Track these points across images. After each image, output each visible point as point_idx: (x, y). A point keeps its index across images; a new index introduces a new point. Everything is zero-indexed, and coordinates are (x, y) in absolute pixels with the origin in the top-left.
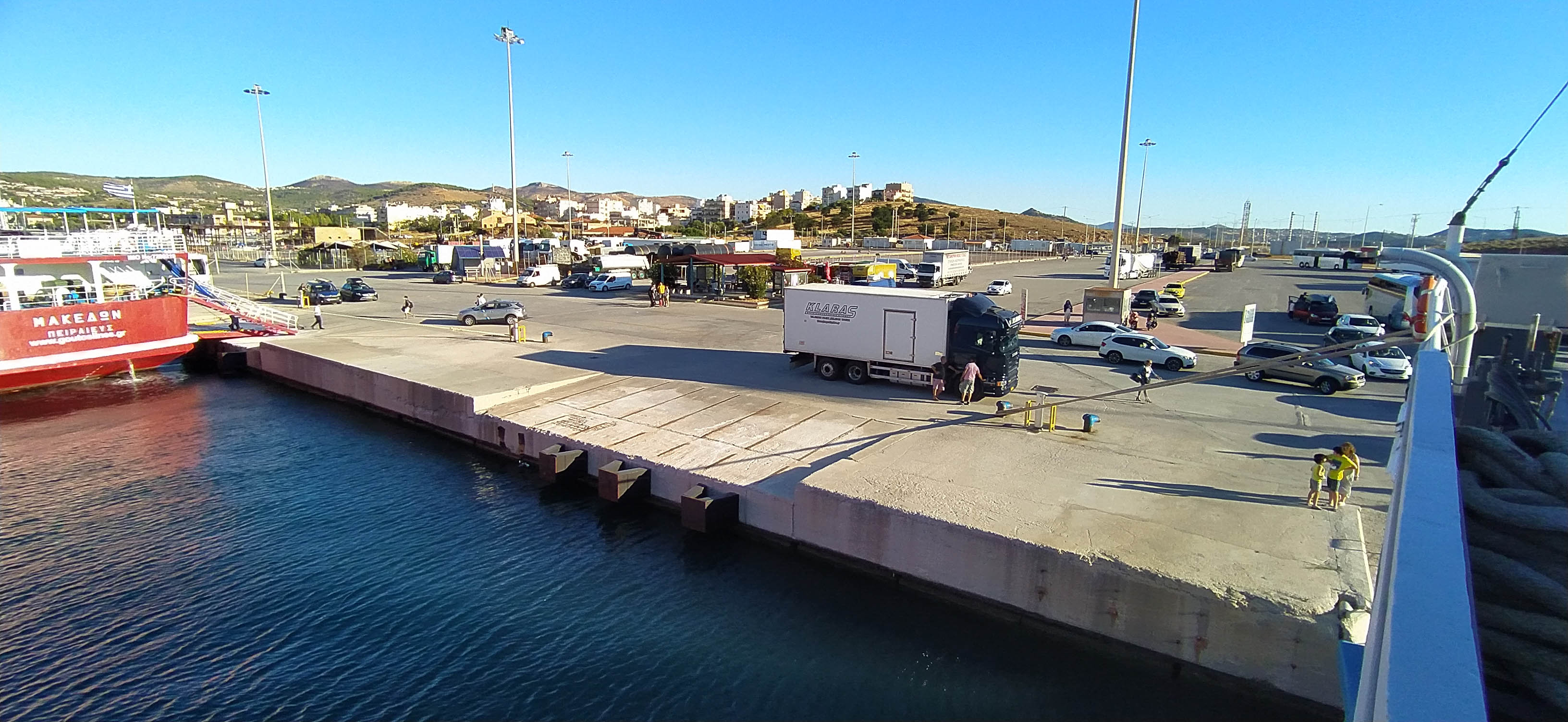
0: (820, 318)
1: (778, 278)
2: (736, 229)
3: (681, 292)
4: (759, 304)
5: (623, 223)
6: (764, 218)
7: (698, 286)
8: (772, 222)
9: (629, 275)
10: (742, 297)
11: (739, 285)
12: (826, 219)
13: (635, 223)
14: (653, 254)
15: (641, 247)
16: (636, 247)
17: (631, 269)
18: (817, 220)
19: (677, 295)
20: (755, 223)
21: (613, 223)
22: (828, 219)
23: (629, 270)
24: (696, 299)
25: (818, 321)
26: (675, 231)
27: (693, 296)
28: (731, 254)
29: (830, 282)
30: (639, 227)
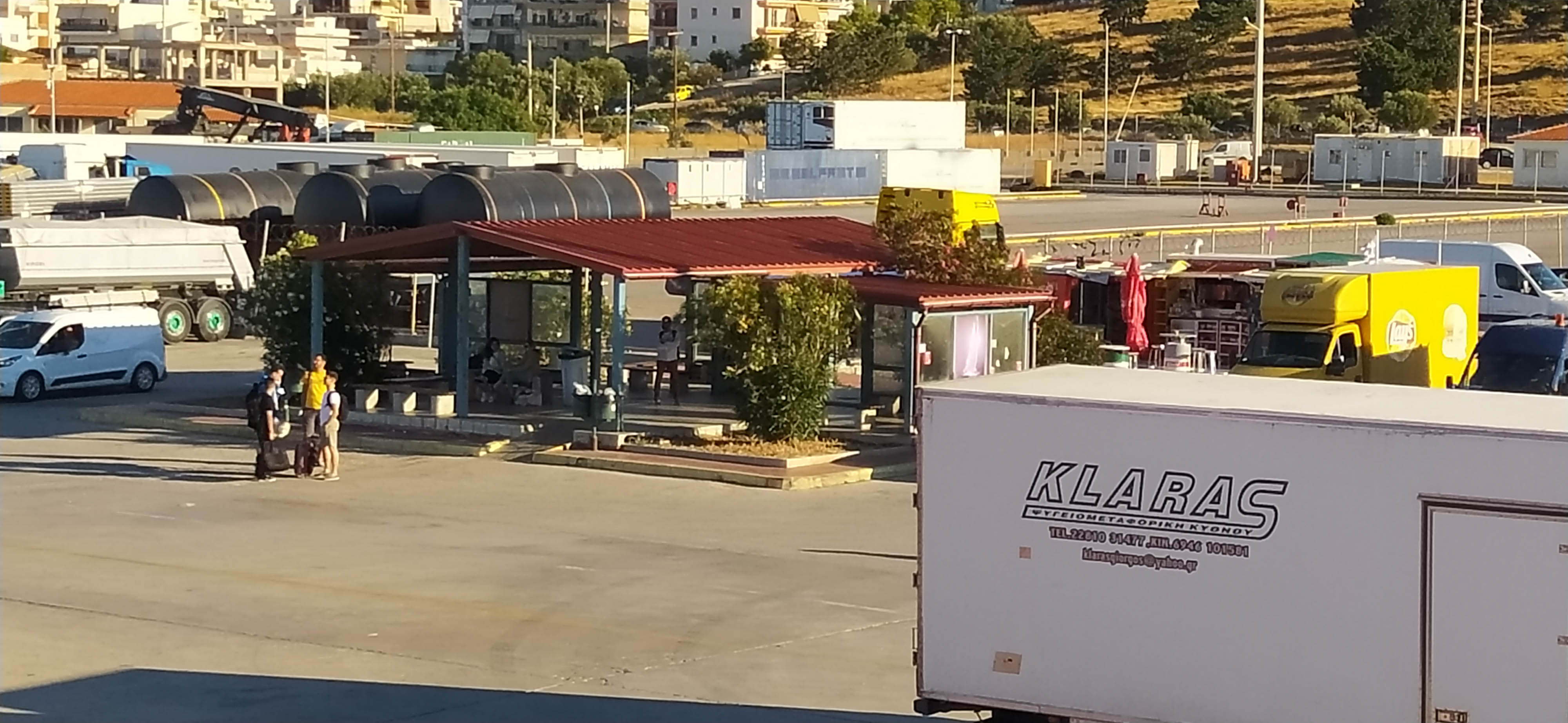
0: (1099, 537)
1: (892, 339)
2: (682, 95)
3: (410, 405)
4: (792, 463)
5: (125, 64)
6: (821, 41)
7: (493, 376)
8: (859, 63)
9: (151, 317)
10: (711, 430)
11: (694, 371)
12: (1125, 43)
13: (186, 62)
14: (273, 214)
15: (211, 179)
16: (190, 181)
17: (163, 288)
18: (1080, 48)
19: (389, 419)
20: (777, 64)
21: (73, 58)
22: (1139, 43)
23: (153, 296)
24: (483, 440)
25: (1088, 554)
26: (381, 106)
27: (468, 427)
28: (660, 218)
29: (1145, 359)
30: (204, 83)
